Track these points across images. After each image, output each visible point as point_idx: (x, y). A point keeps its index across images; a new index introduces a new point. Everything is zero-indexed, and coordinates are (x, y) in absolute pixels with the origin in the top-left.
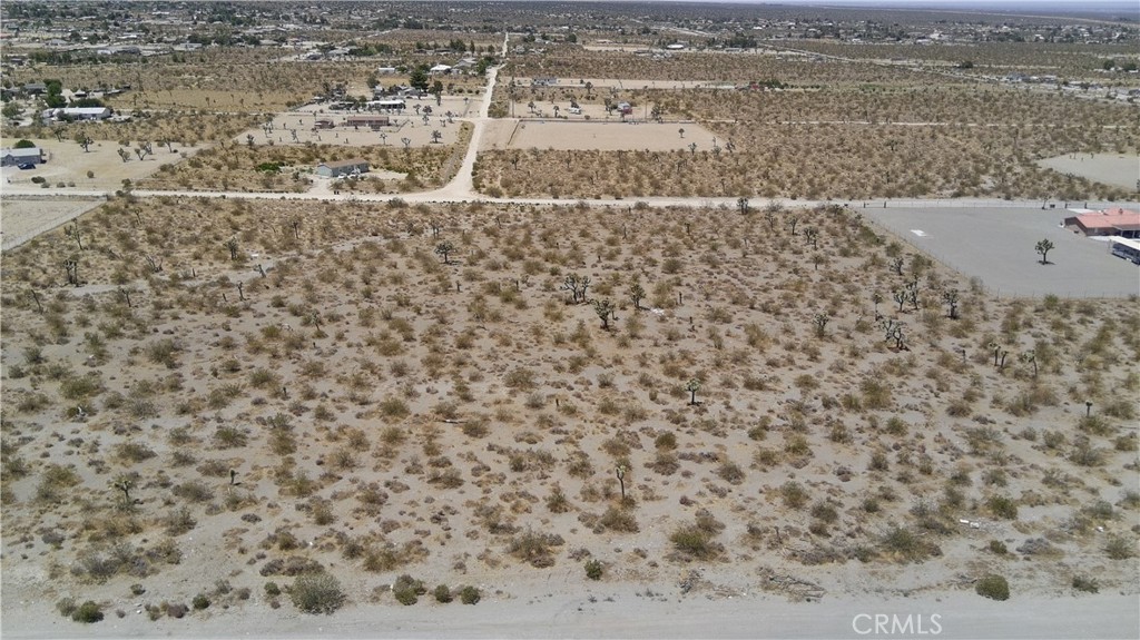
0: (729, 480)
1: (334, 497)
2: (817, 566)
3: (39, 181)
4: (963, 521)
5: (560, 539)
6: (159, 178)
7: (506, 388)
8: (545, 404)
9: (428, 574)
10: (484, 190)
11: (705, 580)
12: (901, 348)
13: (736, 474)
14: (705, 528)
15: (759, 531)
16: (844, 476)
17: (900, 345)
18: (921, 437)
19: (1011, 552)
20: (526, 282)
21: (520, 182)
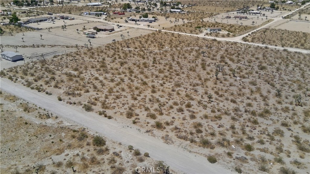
0: (190, 117)
3: (149, 26)
4: (233, 146)
5: (138, 115)
6: (172, 28)
7: (173, 86)
8: (175, 91)
9: (109, 112)
10: (244, 39)
11: (153, 132)
12: (299, 105)
13: (193, 117)
14: (168, 124)
15: (178, 128)
16: (220, 126)
17: (300, 104)
18: (260, 126)
19: (233, 156)
20: (215, 64)
21: (259, 38)
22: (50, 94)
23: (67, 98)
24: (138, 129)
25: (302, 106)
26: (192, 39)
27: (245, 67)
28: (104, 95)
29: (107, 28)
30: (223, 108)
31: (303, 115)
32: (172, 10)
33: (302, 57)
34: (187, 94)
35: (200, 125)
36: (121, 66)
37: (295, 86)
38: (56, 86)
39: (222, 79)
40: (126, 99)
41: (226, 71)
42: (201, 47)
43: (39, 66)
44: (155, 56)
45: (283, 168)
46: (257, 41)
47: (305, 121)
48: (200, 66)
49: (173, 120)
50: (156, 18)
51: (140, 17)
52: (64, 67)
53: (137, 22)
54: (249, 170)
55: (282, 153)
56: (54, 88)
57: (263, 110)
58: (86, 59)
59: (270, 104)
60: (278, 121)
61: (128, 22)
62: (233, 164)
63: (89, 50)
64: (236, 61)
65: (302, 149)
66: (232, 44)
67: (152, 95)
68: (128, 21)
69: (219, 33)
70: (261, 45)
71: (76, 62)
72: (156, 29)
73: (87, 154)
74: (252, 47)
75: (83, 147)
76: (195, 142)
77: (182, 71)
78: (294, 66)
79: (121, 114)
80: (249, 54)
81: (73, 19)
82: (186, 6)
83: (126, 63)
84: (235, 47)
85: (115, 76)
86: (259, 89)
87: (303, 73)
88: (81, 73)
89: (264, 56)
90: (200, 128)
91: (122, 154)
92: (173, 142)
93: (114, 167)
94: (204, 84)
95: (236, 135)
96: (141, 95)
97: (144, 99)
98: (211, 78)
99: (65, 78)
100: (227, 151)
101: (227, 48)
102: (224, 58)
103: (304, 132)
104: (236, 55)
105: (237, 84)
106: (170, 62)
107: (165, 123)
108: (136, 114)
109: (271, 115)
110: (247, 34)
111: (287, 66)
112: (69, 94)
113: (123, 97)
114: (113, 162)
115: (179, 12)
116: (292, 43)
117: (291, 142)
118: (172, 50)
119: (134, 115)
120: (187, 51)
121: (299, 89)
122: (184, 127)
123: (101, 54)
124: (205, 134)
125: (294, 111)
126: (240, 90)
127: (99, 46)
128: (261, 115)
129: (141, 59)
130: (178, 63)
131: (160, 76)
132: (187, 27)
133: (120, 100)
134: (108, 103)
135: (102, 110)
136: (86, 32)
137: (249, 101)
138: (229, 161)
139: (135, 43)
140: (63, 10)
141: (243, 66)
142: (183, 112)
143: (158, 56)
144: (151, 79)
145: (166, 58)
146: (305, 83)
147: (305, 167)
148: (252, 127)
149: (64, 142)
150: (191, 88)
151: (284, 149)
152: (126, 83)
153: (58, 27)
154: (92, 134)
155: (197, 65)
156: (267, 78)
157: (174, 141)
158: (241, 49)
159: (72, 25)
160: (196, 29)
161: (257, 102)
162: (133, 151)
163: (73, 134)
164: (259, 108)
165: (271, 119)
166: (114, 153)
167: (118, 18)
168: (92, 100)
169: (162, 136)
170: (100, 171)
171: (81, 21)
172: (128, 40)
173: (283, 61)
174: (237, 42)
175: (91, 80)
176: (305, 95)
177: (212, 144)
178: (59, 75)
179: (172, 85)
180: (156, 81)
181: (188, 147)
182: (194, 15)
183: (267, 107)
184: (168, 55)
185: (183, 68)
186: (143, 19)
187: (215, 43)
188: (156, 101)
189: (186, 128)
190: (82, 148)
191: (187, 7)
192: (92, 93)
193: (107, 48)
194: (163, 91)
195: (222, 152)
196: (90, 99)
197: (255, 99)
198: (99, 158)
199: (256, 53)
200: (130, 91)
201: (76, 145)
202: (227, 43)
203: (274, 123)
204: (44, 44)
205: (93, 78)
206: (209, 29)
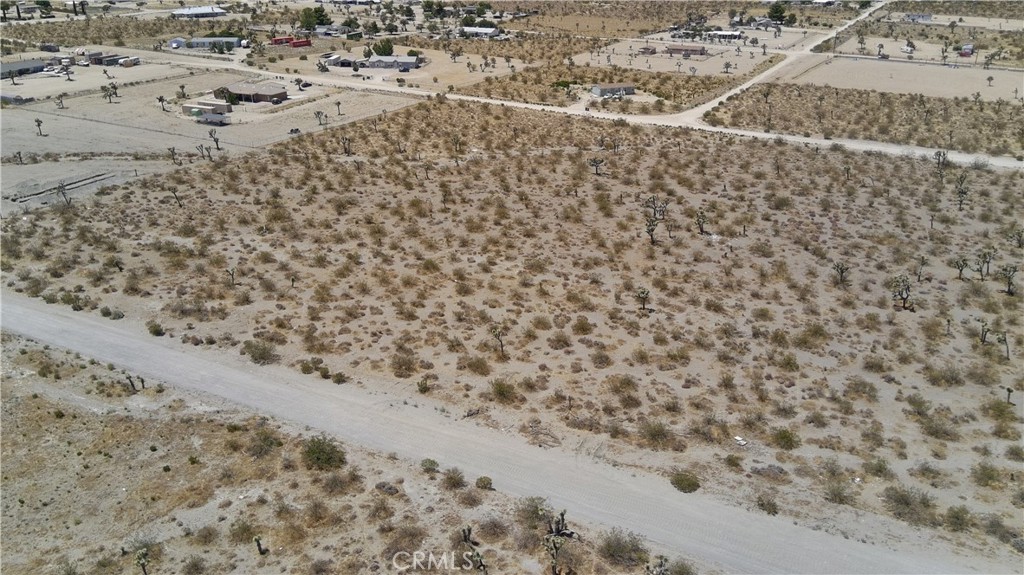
0: (595, 363)
1: (335, 308)
2: (576, 430)
3: (401, 82)
4: (737, 438)
5: (430, 366)
6: (477, 86)
7: (523, 270)
8: (532, 285)
9: (334, 362)
10: (710, 118)
11: (489, 414)
12: (906, 308)
13: (602, 361)
14: (530, 386)
15: (564, 398)
16: (688, 384)
17: (907, 305)
18: (804, 376)
19: (744, 468)
20: (638, 197)
21: (751, 114)
22: (119, 316)
23: (179, 325)
24: (439, 407)
25: (913, 310)
26: (550, 121)
27: (730, 203)
28: (304, 311)
29: (263, 91)
30: (688, 327)
31: (921, 336)
32: (467, 29)
33: (889, 168)
34: (569, 292)
35: (628, 383)
36: (340, 214)
37: (884, 253)
38: (132, 290)
39: (669, 242)
40: (378, 318)
41: (674, 216)
42: (582, 146)
43: (54, 223)
44: (445, 179)
45: (892, 488)
46: (748, 124)
47: (931, 351)
48: (593, 206)
49: (544, 373)
50: (420, 56)
51: (368, 54)
52: (145, 224)
53: (361, 71)
54: (797, 502)
55: (881, 449)
56: (126, 296)
57: (803, 329)
58: (215, 195)
59: (822, 310)
60: (853, 356)
61: (327, 70)
62: (747, 490)
63: (217, 166)
64: (698, 186)
65: (935, 432)
66: (676, 135)
67: (461, 302)
68: (330, 68)
69: (629, 102)
70: (761, 135)
71: (181, 206)
72: (428, 93)
73: (291, 497)
74: (737, 142)
75: (275, 474)
76: (625, 434)
77: (540, 222)
78: (870, 193)
79: (375, 365)
80: (732, 162)
81: (135, 65)
82: (507, 17)
83: (352, 203)
84: (688, 142)
85: (325, 246)
86: (781, 267)
87: (901, 212)
88: (209, 241)
89: (778, 168)
90: (633, 394)
91: (407, 488)
92: (556, 440)
93: (391, 529)
94: (616, 259)
95: (742, 406)
96: (425, 302)
97: (438, 315)
98: (633, 239)
99: (154, 259)
100: (724, 455)
101: (663, 147)
102: (660, 177)
103: (933, 384)
104: (693, 167)
105: (714, 253)
106: (496, 195)
107: (520, 385)
108: (422, 362)
109: (829, 342)
110: (715, 103)
111: (851, 193)
112: (184, 313)
113: (367, 312)
114: (383, 514)
115: (491, 37)
116: (852, 126)
117: (902, 415)
118: (494, 158)
119: (417, 366)
120: (543, 161)
121: (896, 262)
122: (583, 393)
123: (262, 179)
124: (650, 410)
125: (895, 324)
126: (728, 273)
127: (249, 150)
128: (802, 343)
129: (401, 188)
130: (522, 199)
131: (473, 240)
132: (525, 82)
133: (360, 323)
134: (324, 335)
135: (309, 357)
136: (193, 104)
137: (761, 304)
138: (734, 481)
139: (370, 138)
140: (92, 33)
141: (722, 199)
142: (570, 349)
143: (453, 178)
144: (446, 252)
145: (480, 183)
146: (910, 243)
147: (951, 482)
148: (781, 379)
149: (204, 466)
150: (580, 274)
151: (886, 435)
152: (369, 267)
153: (89, 92)
154: (294, 434)
155: (583, 203)
156: (798, 233)
157: (559, 436)
158: (706, 147)
159: (137, 83)
160: (556, 91)
161: (781, 304)
162: (440, 477)
163: (229, 437)
164: (792, 323)
165: (832, 354)
166: (380, 487)
167: (292, 56)
168: (268, 326)
169: (521, 423)
170: (347, 545)
171: (167, 71)
172: (343, 128)
173: (835, 179)
174: (690, 126)
175: (250, 265)
176: (917, 277)
177: (678, 438)
178: (132, 251)
179: (516, 266)
180: (464, 258)
181: (604, 451)
182: (541, 46)
183: (813, 318)
184: (486, 173)
185: (541, 213)
186: (380, 61)
187: (624, 133)
188: (478, 318)
189: (589, 394)
190: (270, 479)
191: (511, 21)
192: (261, 304)
193: (276, 157)
194: (492, 287)
195: (710, 459)
196: (259, 326)
197: (776, 296)
198: (334, 504)
199: (753, 160)
200: (386, 291)
201: (250, 471)
202: (661, 131)
203: (844, 363)
204: (54, 149)
205: (253, 255)
206: (597, 90)
